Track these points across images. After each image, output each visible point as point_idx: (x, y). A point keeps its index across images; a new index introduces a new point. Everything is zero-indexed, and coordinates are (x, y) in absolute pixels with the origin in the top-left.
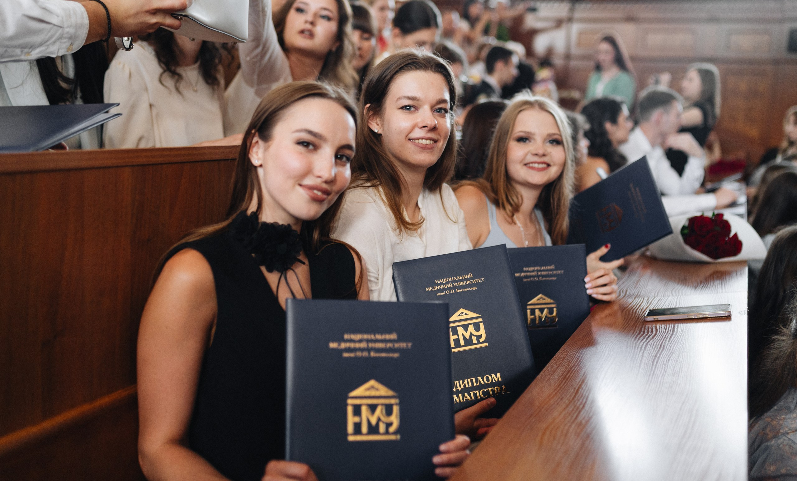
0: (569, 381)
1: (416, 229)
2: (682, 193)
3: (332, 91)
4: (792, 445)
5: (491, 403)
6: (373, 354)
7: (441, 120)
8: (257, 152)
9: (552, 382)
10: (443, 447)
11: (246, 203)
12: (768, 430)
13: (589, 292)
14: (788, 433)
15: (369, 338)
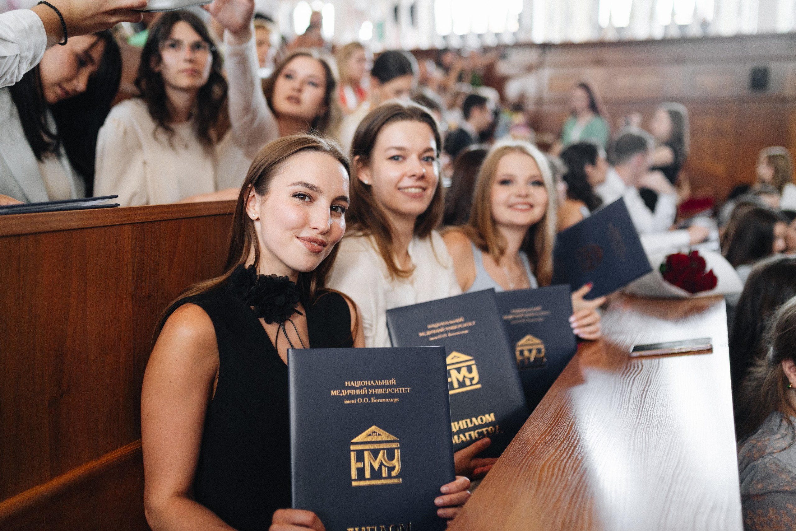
0: (562, 418)
1: (407, 277)
2: (656, 231)
3: (326, 144)
4: (778, 463)
5: (486, 443)
6: (373, 400)
7: (429, 168)
8: (254, 206)
9: (546, 419)
10: (444, 489)
11: (244, 256)
12: (754, 451)
13: (576, 332)
14: (773, 453)
15: (369, 385)
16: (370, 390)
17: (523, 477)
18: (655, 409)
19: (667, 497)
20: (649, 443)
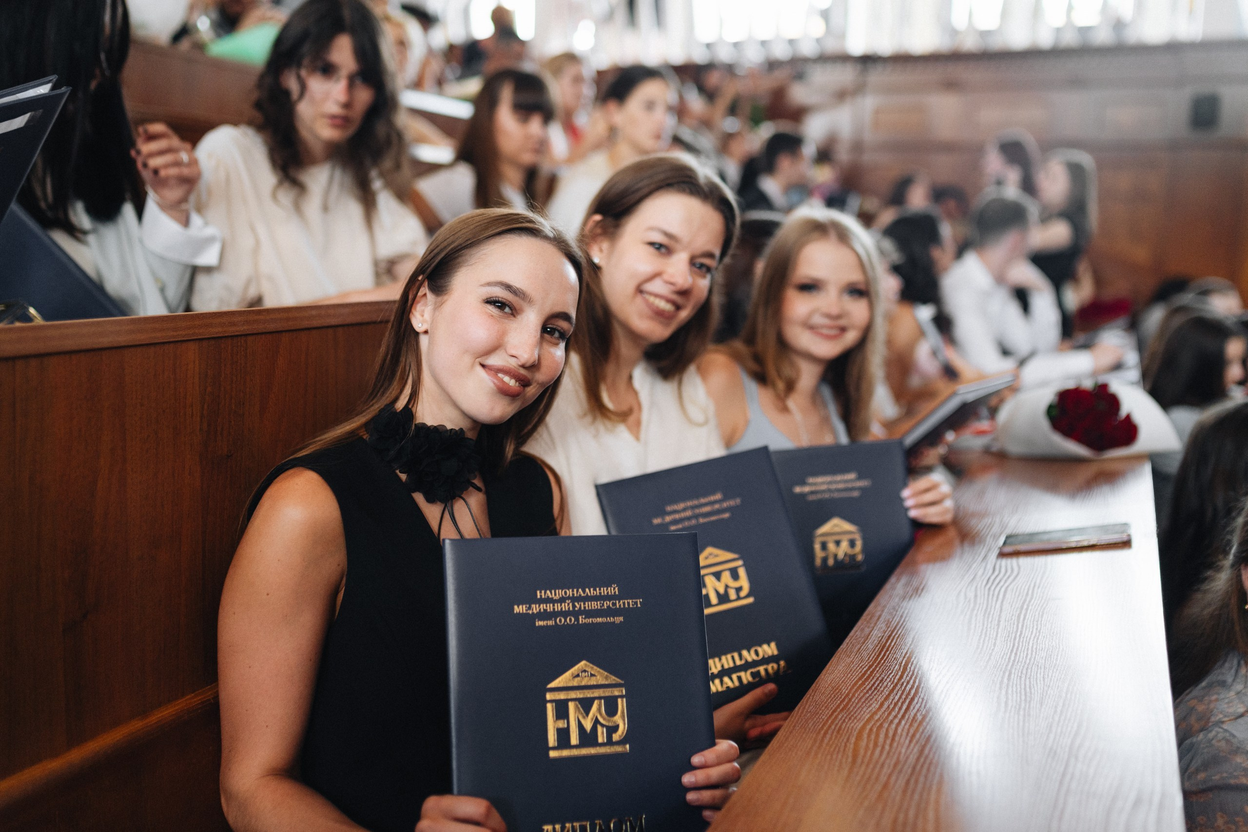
0: (890, 653)
5: (770, 691)
6: (582, 620)
8: (422, 312)
9: (865, 653)
10: (696, 760)
12: (1192, 718)
13: (913, 513)
14: (1222, 723)
15: (575, 595)
16: (576, 604)
17: (828, 748)
18: (1040, 637)
19: (1061, 783)
20: (1031, 693)
